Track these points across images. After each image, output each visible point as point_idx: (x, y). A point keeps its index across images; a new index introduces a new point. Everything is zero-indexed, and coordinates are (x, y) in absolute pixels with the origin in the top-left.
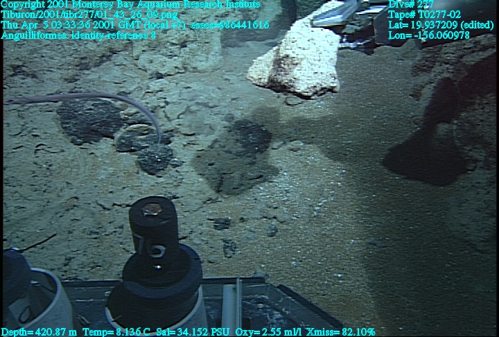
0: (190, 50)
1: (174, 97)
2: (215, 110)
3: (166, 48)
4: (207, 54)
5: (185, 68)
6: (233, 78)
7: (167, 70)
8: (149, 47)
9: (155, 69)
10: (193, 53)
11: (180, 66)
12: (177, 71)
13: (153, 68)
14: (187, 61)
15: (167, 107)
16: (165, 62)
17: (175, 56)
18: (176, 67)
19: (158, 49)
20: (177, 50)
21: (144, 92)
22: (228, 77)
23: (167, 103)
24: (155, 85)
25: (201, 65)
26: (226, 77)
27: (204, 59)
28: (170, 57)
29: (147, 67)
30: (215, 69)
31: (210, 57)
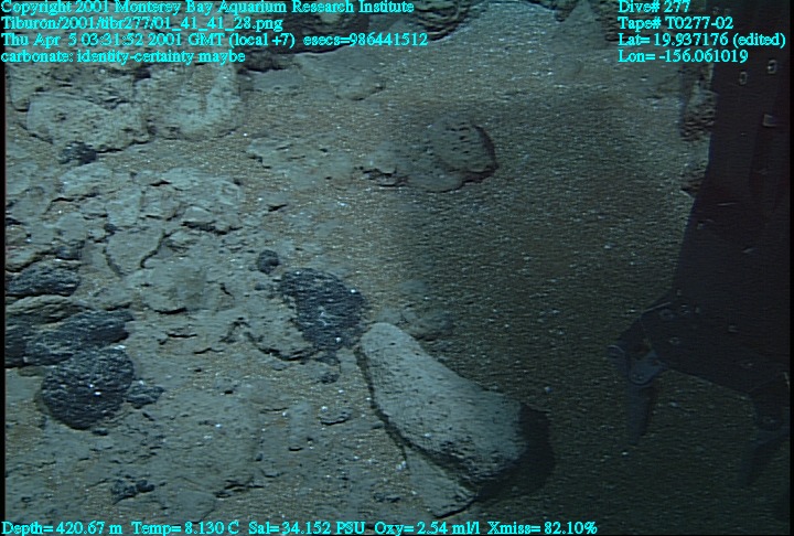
0: (160, 84)
1: (127, 211)
2: (233, 239)
3: (98, 81)
4: (203, 93)
5: (151, 131)
6: (269, 155)
7: (105, 138)
8: (54, 78)
9: (72, 137)
10: (168, 93)
11: (137, 127)
12: (131, 137)
13: (67, 134)
14: (155, 113)
15: (112, 240)
16: (98, 118)
17: (124, 102)
18: (127, 130)
19: (79, 83)
20: (126, 86)
21: (48, 201)
22: (257, 153)
23: (111, 230)
24: (76, 179)
25: (191, 122)
26: (251, 150)
27: (197, 106)
28: (112, 104)
29: (52, 133)
30: (224, 131)
31: (210, 99)
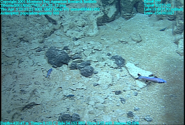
0: (86, 28)
1: (86, 47)
2: (102, 51)
3: (77, 28)
4: (93, 29)
5: (85, 35)
6: (105, 39)
7: (79, 37)
8: (70, 27)
10: (87, 29)
11: (83, 35)
12: (82, 37)
13: (73, 36)
14: (85, 33)
15: (84, 52)
16: (78, 33)
17: (81, 31)
18: (82, 35)
19: (74, 28)
20: (81, 28)
21: (73, 46)
22: (102, 38)
23: (84, 50)
24: (76, 43)
25: (91, 34)
27: (92, 31)
28: (79, 31)
29: (71, 36)
30: (97, 35)
31: (94, 30)
